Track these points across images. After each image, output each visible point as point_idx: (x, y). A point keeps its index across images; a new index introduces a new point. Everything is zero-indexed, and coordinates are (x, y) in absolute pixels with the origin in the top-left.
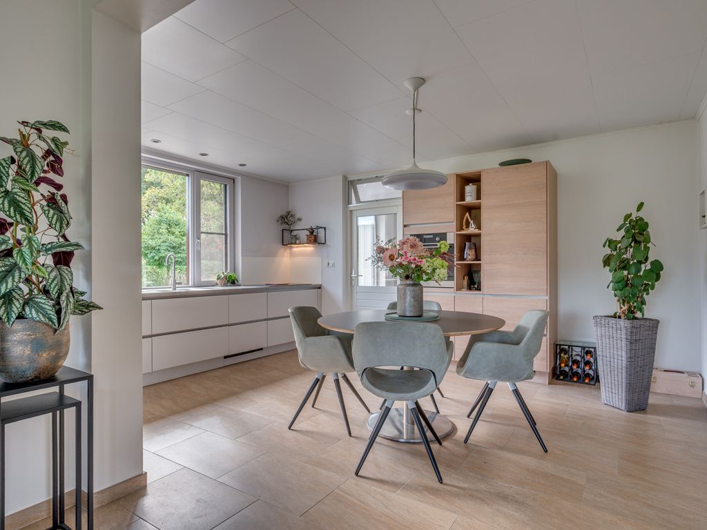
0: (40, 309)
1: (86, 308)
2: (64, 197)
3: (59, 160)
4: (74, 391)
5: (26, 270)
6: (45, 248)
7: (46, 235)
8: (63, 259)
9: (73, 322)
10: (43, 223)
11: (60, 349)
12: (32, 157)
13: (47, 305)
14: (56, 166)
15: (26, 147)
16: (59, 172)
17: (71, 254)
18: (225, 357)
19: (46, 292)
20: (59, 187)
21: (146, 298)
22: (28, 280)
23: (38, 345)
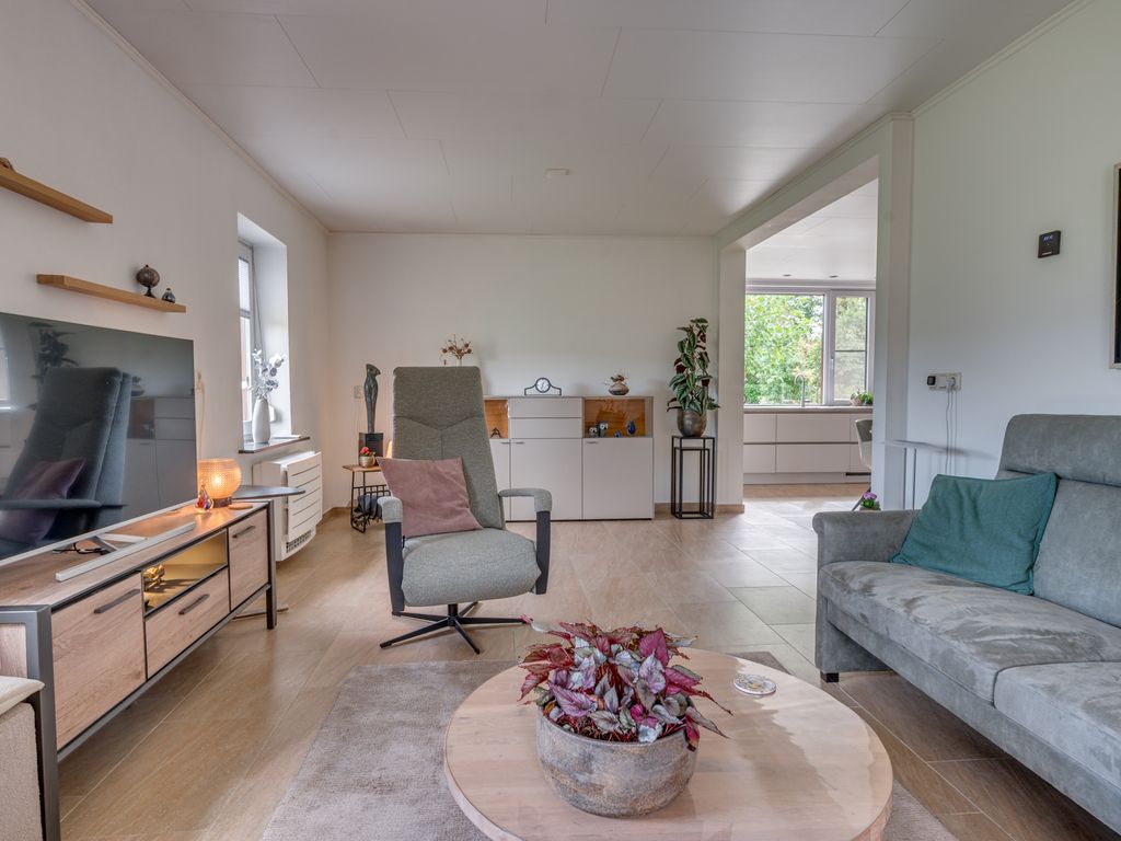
0: (695, 406)
1: (713, 406)
2: (706, 354)
3: (704, 336)
4: (709, 444)
5: (691, 387)
6: (699, 378)
7: (699, 372)
8: (706, 383)
9: (709, 413)
10: (697, 367)
11: (702, 426)
12: (694, 335)
13: (698, 404)
14: (703, 339)
15: (692, 332)
16: (704, 341)
17: (708, 381)
18: (848, 474)
19: (698, 398)
20: (704, 348)
21: (748, 412)
22: (691, 393)
23: (694, 421)
